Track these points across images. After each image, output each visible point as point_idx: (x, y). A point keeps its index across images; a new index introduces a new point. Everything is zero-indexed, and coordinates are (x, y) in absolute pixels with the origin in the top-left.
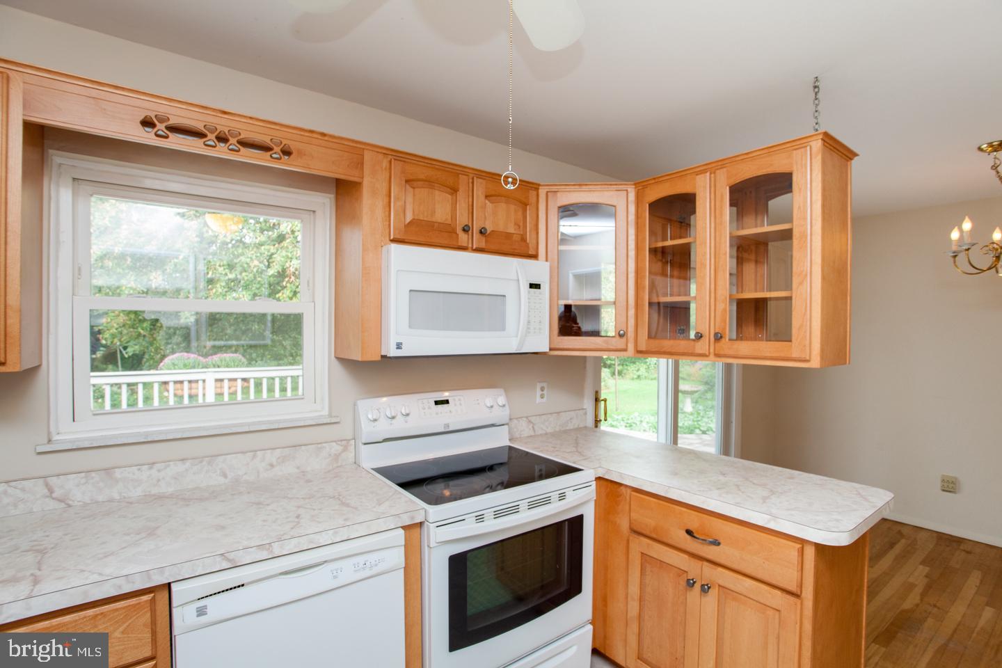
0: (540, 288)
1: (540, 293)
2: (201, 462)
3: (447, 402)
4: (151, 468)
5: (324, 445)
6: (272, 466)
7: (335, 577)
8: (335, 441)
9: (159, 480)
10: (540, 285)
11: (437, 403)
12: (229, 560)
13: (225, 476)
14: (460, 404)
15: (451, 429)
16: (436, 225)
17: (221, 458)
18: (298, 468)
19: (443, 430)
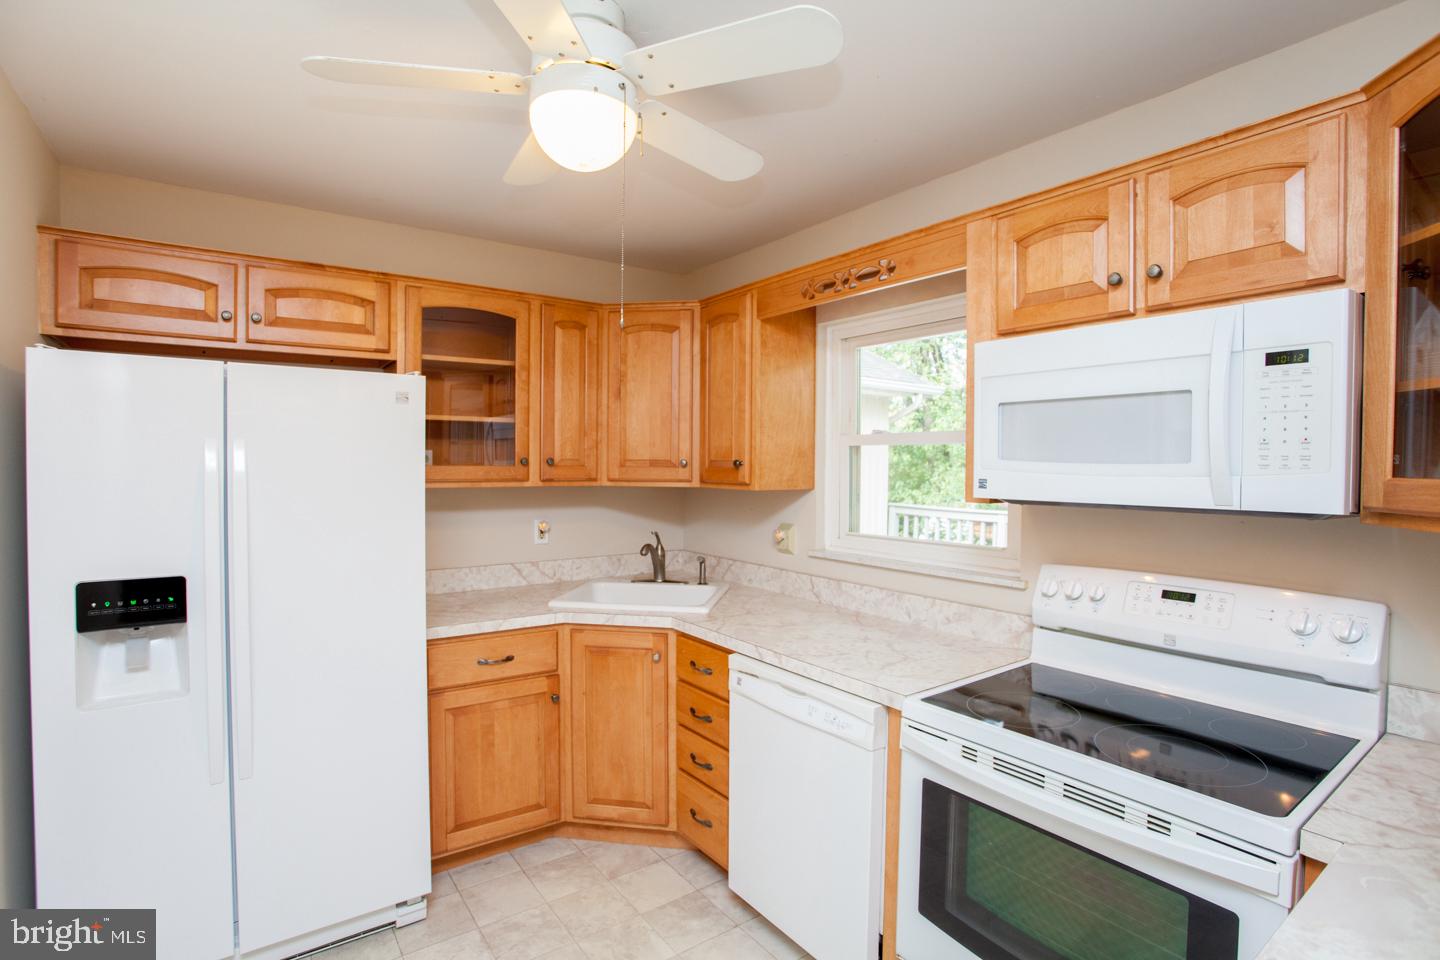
0: (1306, 360)
1: (1306, 372)
2: (893, 595)
3: (1191, 598)
4: (861, 589)
5: (1004, 614)
6: (949, 620)
7: (810, 714)
8: (1017, 614)
9: (865, 602)
10: (1306, 352)
11: (1166, 595)
12: (760, 654)
13: (910, 617)
14: (1221, 610)
15: (1178, 647)
16: (1066, 291)
17: (908, 596)
18: (973, 633)
19: (1160, 644)
